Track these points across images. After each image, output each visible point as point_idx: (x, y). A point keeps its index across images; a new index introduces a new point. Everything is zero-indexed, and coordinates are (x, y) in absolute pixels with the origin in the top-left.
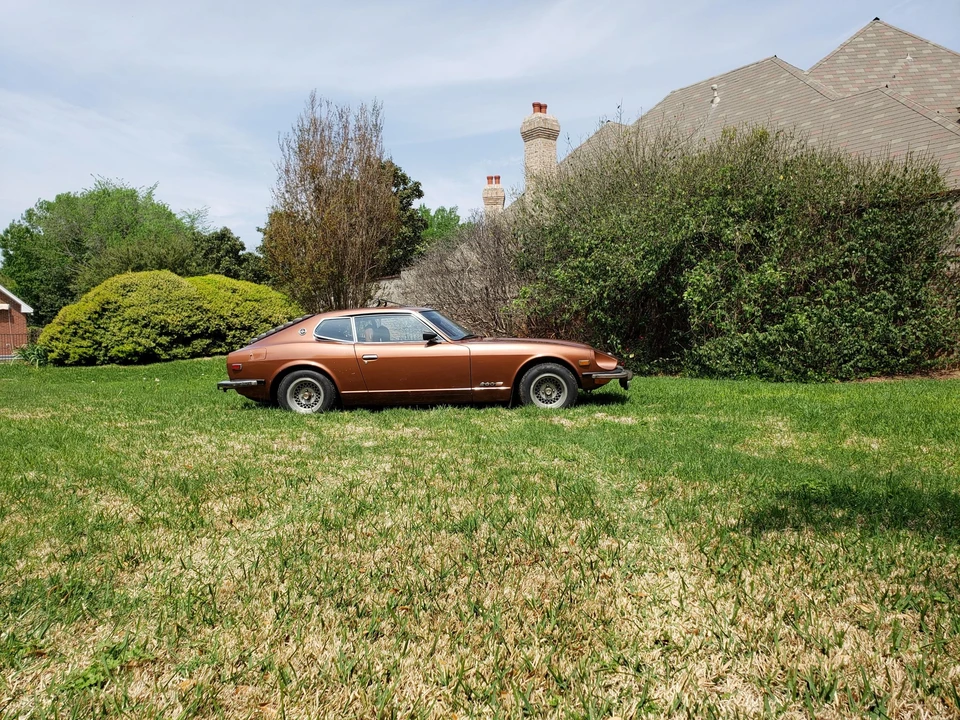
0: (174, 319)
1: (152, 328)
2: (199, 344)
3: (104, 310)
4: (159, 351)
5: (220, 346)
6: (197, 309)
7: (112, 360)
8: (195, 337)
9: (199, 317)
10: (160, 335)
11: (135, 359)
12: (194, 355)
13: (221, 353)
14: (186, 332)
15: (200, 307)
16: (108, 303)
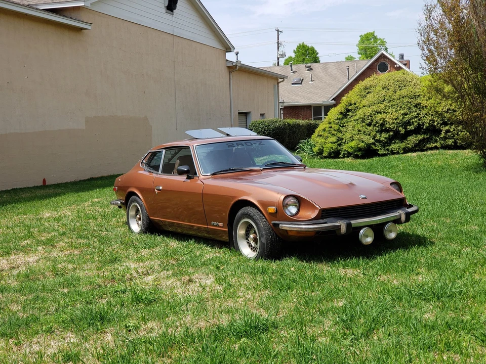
0: (391, 117)
1: (375, 125)
2: (413, 140)
3: (348, 110)
4: (378, 147)
5: (436, 141)
6: (416, 106)
7: (349, 155)
8: (409, 133)
9: (415, 114)
10: (381, 132)
11: (359, 153)
12: (406, 150)
13: (436, 148)
14: (400, 129)
15: (419, 104)
16: (351, 105)
